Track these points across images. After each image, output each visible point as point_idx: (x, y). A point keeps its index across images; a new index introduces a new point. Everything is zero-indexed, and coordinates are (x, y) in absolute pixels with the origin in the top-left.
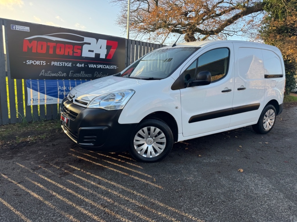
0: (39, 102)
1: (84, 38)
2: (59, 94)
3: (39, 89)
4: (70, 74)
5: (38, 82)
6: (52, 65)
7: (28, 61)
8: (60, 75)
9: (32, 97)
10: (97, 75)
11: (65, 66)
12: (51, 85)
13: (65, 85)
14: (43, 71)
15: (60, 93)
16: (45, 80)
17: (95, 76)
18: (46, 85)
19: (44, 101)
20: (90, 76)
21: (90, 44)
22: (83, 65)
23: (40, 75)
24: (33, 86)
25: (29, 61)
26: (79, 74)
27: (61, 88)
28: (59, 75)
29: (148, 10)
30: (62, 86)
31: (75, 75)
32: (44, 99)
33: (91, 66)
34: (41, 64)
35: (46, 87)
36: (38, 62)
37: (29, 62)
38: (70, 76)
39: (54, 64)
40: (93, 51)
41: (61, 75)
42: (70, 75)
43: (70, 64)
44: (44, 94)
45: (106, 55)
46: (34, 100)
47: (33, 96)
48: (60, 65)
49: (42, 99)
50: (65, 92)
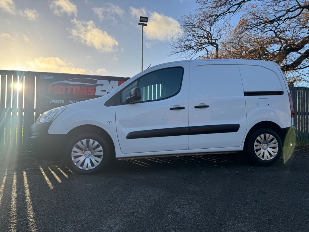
1: (97, 81)
6: (69, 103)
21: (102, 85)
29: (208, 56)
34: (61, 103)
36: (59, 101)
37: (52, 101)
40: (105, 91)
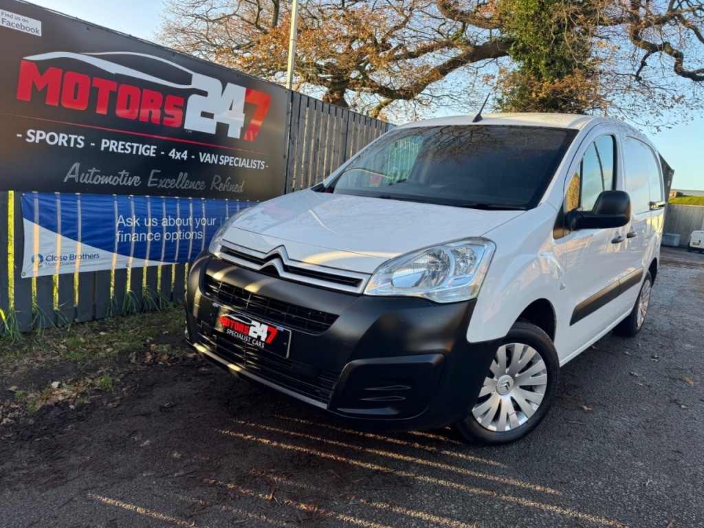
0: (57, 267)
1: (191, 75)
2: (117, 240)
3: (62, 223)
4: (151, 179)
5: (59, 201)
6: (102, 149)
7: (32, 133)
8: (123, 181)
9: (36, 252)
10: (218, 185)
11: (140, 153)
12: (97, 212)
13: (136, 214)
14: (77, 165)
15: (120, 237)
16: (79, 197)
17: (214, 187)
18: (82, 210)
19: (74, 263)
20: (200, 188)
21: (205, 94)
22: (185, 155)
23: (65, 181)
24: (44, 215)
25: (34, 131)
26: (174, 180)
27: (123, 222)
28: (121, 180)
30: (127, 215)
31: (163, 184)
32: (73, 257)
33: (206, 158)
34: (72, 145)
35: (82, 217)
36: (63, 138)
37: (36, 136)
38: (149, 185)
39: (107, 145)
41: (127, 180)
42: (149, 182)
43: (152, 151)
44: (76, 239)
45: (242, 128)
46: (45, 258)
47: (42, 246)
48: (126, 152)
49: (68, 256)
50: (134, 235)
